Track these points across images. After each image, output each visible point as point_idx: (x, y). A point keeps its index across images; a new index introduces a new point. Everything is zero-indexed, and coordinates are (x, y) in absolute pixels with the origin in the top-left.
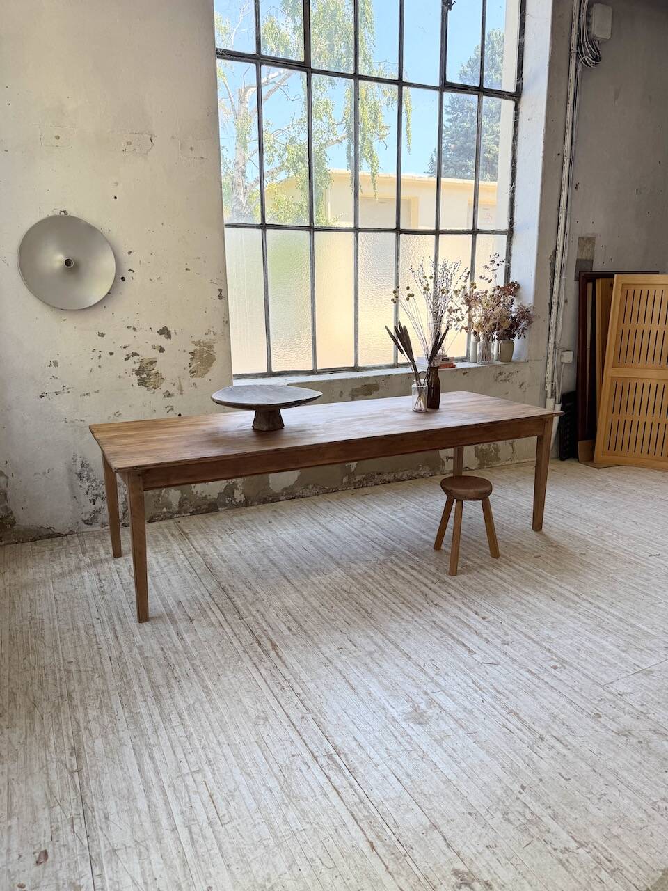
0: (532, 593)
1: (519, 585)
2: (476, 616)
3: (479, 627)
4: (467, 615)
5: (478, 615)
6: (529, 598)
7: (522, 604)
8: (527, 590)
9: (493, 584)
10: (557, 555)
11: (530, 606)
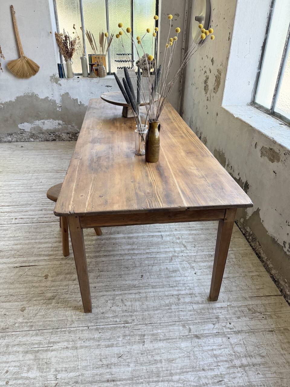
0: (15, 247)
1: (26, 246)
2: (20, 217)
3: (13, 214)
4: (24, 215)
5: (20, 218)
6: (12, 242)
7: (10, 237)
8: (19, 246)
9: (38, 237)
10: (38, 290)
11: (6, 239)
